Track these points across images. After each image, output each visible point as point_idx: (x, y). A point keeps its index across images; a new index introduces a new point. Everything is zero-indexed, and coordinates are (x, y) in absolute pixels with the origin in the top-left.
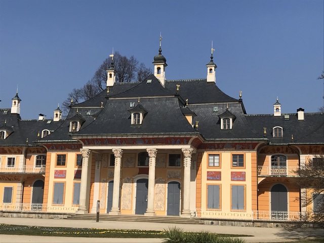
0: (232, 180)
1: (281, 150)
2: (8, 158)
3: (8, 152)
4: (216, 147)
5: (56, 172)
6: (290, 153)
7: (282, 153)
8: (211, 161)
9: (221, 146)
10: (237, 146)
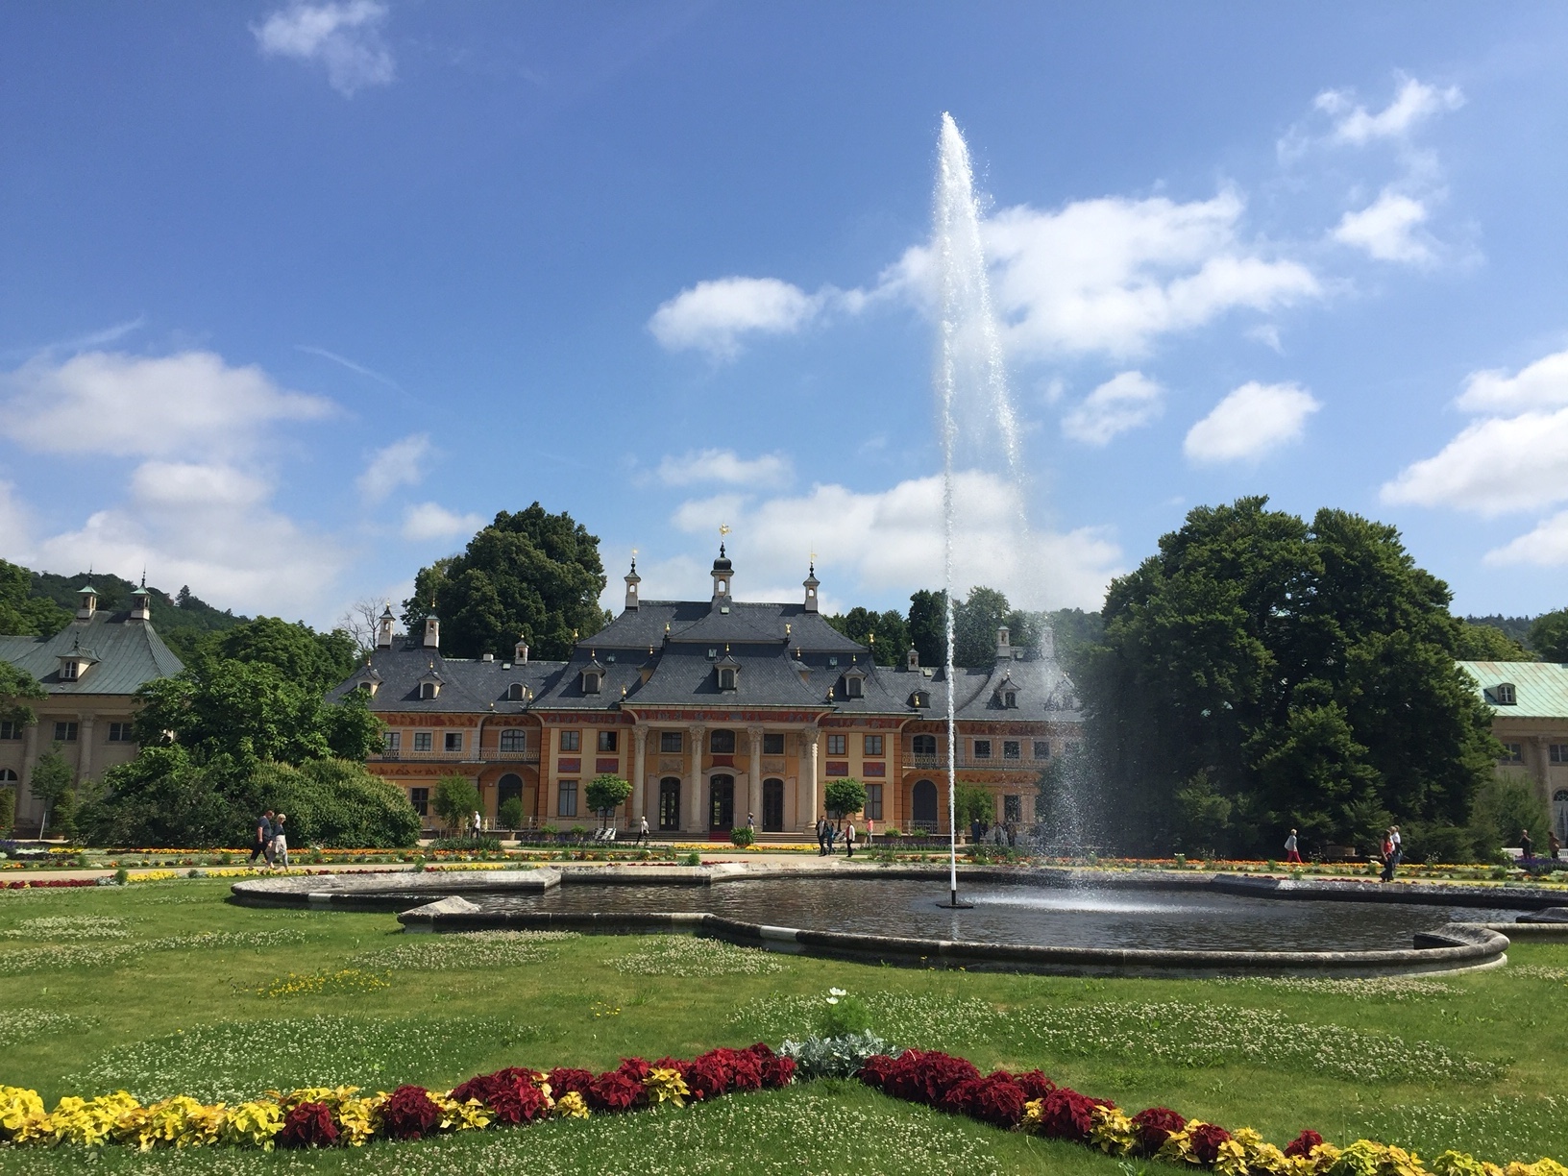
0: (864, 775)
1: (928, 729)
2: (447, 734)
3: (448, 724)
4: (841, 723)
5: (561, 761)
6: (941, 732)
7: (930, 731)
8: (833, 745)
9: (848, 722)
10: (874, 722)
